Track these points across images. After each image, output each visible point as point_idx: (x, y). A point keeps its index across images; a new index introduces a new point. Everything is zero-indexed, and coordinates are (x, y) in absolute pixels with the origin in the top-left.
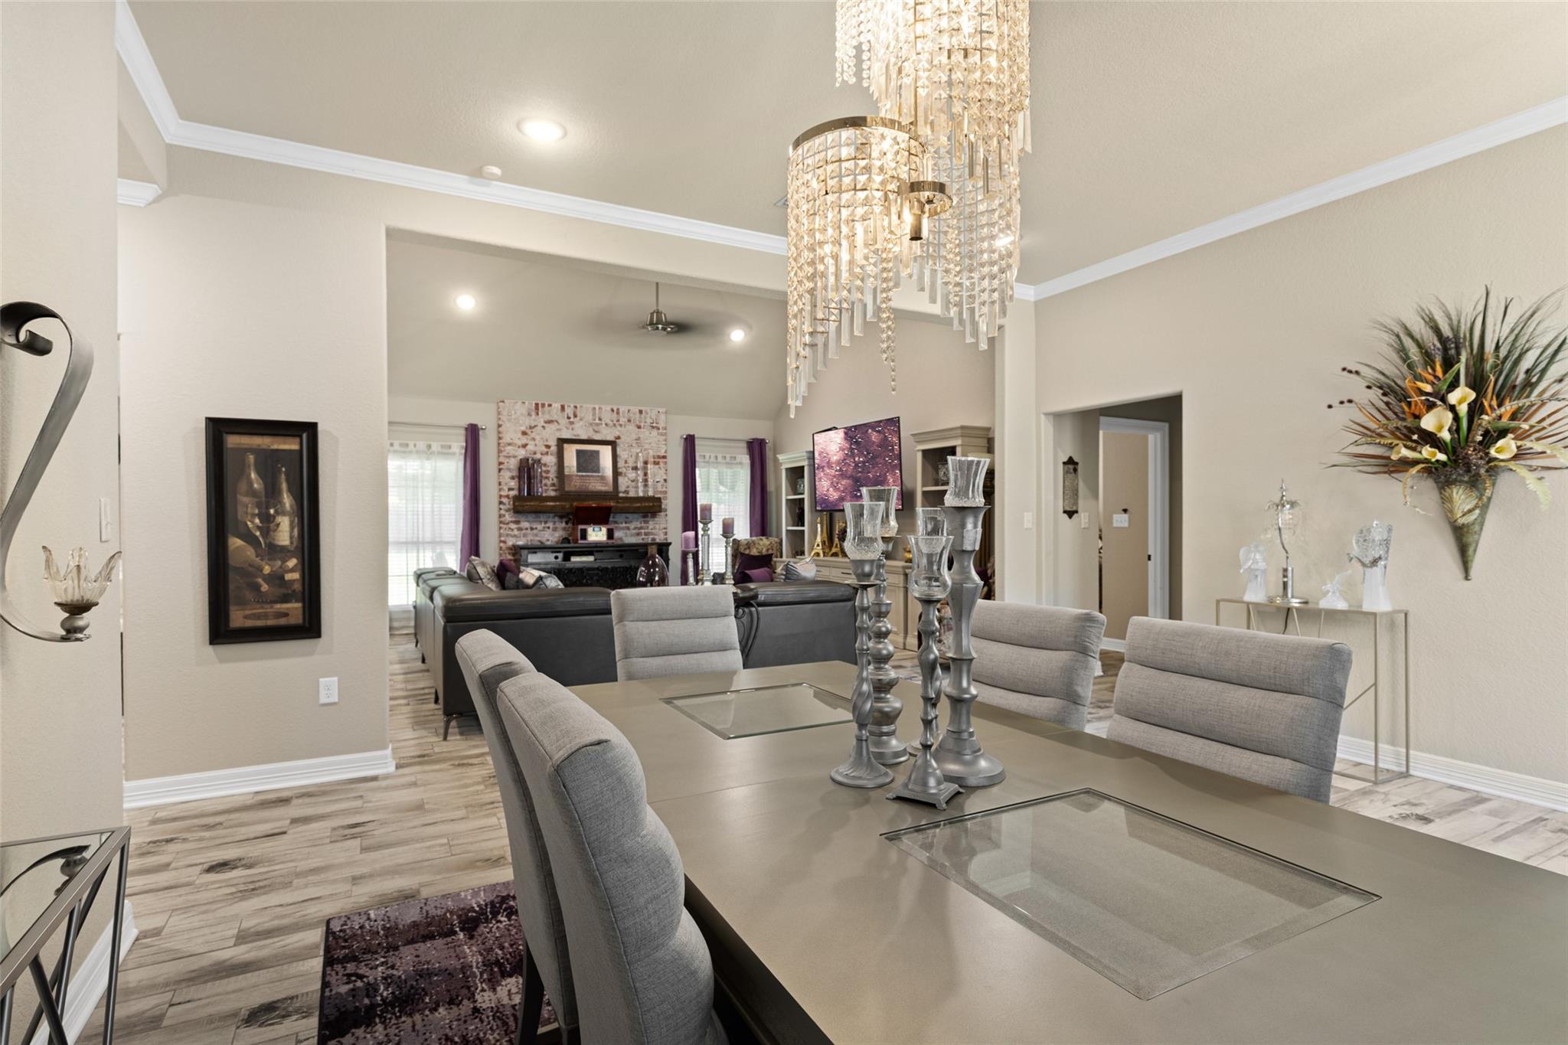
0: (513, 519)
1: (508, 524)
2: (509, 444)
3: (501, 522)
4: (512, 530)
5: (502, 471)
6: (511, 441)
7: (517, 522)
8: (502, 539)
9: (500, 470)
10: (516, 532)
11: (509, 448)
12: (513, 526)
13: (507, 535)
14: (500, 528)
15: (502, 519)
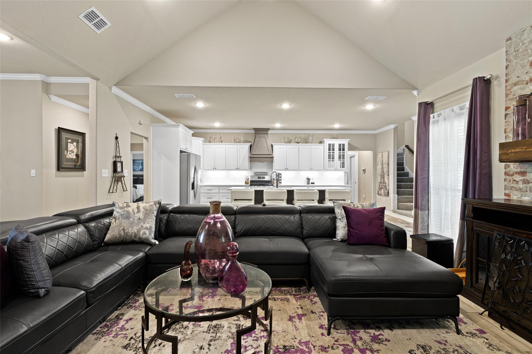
0: (519, 170)
1: (513, 175)
2: (515, 84)
3: (506, 174)
4: (517, 182)
5: (508, 116)
6: (518, 79)
7: (523, 173)
8: (507, 192)
9: (506, 115)
10: (521, 185)
11: (517, 87)
12: (518, 178)
13: (512, 188)
14: (505, 180)
15: (508, 170)
